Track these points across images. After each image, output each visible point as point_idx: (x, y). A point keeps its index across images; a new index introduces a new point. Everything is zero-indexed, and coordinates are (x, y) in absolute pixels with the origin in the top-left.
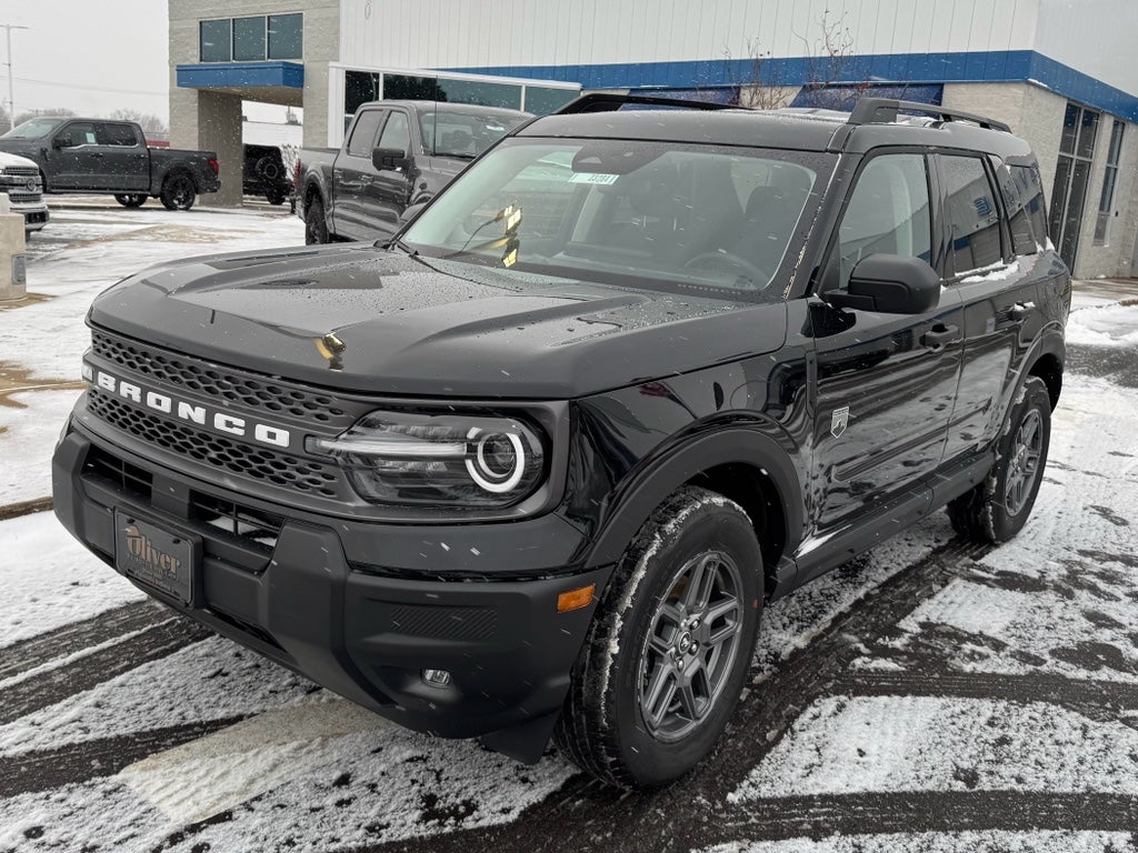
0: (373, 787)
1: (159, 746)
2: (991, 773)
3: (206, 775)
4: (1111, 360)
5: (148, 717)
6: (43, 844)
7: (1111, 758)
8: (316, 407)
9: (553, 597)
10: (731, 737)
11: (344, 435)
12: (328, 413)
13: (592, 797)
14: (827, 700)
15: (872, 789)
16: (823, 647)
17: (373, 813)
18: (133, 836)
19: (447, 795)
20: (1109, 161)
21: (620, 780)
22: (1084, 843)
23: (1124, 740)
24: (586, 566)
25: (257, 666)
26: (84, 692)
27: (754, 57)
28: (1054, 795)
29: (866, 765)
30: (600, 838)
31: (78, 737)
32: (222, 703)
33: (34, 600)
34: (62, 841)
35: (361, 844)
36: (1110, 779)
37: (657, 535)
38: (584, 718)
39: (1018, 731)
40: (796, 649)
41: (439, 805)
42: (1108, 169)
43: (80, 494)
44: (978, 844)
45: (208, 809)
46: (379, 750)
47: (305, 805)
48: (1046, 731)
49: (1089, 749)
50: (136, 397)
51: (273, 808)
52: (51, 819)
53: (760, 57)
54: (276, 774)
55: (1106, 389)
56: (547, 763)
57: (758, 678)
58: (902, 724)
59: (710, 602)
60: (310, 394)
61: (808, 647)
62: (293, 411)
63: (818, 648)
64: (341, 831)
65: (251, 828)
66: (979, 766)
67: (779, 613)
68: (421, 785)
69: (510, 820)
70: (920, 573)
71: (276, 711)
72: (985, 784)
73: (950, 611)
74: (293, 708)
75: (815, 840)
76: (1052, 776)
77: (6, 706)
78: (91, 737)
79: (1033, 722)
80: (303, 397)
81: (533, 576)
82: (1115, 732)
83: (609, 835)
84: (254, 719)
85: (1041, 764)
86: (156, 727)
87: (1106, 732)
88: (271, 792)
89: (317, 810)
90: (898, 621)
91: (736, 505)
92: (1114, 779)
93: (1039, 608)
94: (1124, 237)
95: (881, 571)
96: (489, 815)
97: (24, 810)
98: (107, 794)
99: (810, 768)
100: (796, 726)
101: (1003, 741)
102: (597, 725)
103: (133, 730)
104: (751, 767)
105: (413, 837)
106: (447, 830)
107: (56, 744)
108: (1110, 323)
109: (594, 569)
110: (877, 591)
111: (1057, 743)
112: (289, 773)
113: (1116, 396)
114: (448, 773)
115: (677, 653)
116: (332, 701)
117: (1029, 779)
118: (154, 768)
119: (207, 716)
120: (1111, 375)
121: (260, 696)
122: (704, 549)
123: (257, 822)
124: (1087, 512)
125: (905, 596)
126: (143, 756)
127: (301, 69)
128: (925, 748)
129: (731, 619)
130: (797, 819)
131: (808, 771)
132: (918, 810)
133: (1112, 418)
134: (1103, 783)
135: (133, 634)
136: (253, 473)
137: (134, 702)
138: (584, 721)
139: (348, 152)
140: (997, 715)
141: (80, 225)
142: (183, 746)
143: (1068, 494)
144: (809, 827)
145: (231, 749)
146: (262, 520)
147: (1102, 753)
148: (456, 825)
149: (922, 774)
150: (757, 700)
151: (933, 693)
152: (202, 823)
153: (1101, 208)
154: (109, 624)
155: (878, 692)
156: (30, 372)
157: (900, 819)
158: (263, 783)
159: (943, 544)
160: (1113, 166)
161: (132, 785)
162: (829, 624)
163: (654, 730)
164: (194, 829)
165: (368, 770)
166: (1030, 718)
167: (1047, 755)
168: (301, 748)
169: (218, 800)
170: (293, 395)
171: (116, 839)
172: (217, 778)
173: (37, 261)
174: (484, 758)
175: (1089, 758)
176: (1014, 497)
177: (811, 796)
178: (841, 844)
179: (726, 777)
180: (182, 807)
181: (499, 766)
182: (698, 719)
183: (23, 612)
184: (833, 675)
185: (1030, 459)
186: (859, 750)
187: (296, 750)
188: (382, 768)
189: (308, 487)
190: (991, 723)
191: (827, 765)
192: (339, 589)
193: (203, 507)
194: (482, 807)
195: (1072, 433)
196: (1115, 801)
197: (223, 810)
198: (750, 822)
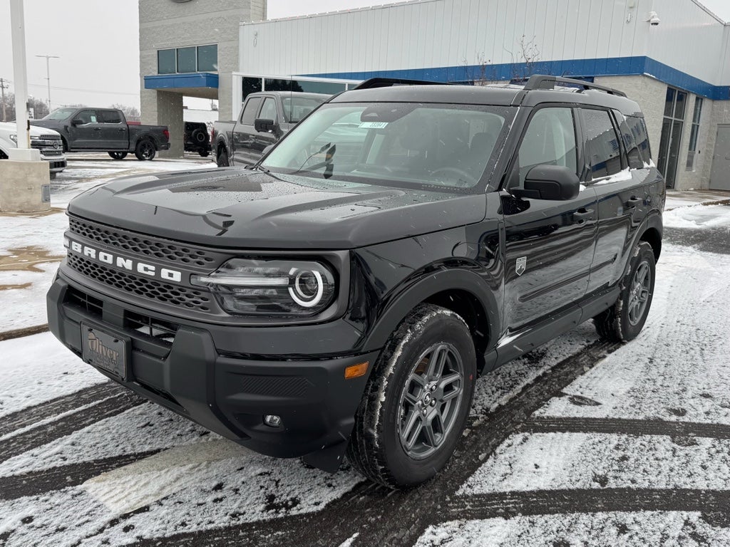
0: (236, 491)
1: (108, 467)
2: (616, 478)
3: (135, 485)
4: (695, 237)
5: (103, 451)
6: (33, 527)
7: (690, 467)
8: (197, 257)
9: (342, 370)
10: (457, 458)
11: (214, 274)
12: (203, 261)
13: (370, 495)
14: (517, 435)
15: (542, 487)
16: (516, 404)
17: (236, 506)
18: (87, 521)
19: (282, 495)
20: (694, 121)
21: (386, 481)
22: (672, 519)
23: (698, 457)
24: (362, 351)
25: (171, 420)
26: (65, 436)
27: (481, 64)
28: (653, 490)
29: (539, 474)
30: (374, 519)
31: (59, 463)
32: (148, 442)
33: (40, 383)
34: (44, 525)
35: (227, 524)
36: (689, 480)
37: (409, 331)
38: (364, 441)
39: (633, 452)
40: (500, 405)
41: (276, 501)
42: (693, 126)
43: (62, 315)
44: (607, 520)
45: (135, 505)
46: (242, 469)
47: (194, 502)
48: (650, 452)
49: (676, 463)
50: (93, 256)
51: (175, 503)
52: (39, 512)
53: (485, 64)
54: (178, 484)
55: (693, 253)
56: (344, 475)
57: (475, 423)
58: (562, 449)
59: (442, 375)
60: (193, 249)
61: (507, 404)
62: (184, 260)
63: (513, 405)
64: (215, 517)
65: (160, 516)
66: (609, 473)
67: (490, 384)
68: (267, 489)
69: (319, 509)
70: (576, 361)
71: (181, 446)
72: (612, 484)
73: (594, 382)
74: (191, 445)
75: (506, 519)
76: (653, 478)
77: (17, 446)
78: (67, 463)
79: (643, 447)
80: (188, 251)
81: (330, 357)
82: (692, 452)
83: (379, 517)
84: (167, 451)
85: (646, 472)
86: (107, 457)
87: (687, 452)
88: (174, 494)
89: (202, 504)
90: (563, 388)
91: (458, 316)
92: (691, 480)
93: (649, 380)
94: (704, 166)
95: (553, 359)
96: (306, 507)
97: (23, 507)
98: (74, 496)
99: (505, 476)
100: (498, 451)
101: (624, 458)
102: (372, 445)
103: (93, 459)
104: (469, 475)
105: (259, 521)
106: (280, 515)
107: (46, 467)
108: (696, 215)
109: (367, 352)
110: (550, 371)
111: (657, 459)
112: (186, 483)
113: (699, 257)
114: (284, 481)
115: (423, 405)
116: (215, 440)
117: (639, 481)
118: (104, 481)
119: (138, 450)
120: (696, 245)
121: (171, 437)
122: (438, 341)
123: (164, 512)
124: (679, 324)
125: (567, 374)
126: (98, 474)
127: (216, 77)
128: (576, 463)
129: (456, 386)
130: (496, 506)
131: (503, 478)
132: (570, 500)
133: (695, 270)
134: (684, 482)
135: (98, 402)
136: (161, 299)
137: (95, 442)
138: (364, 444)
139: (241, 122)
140: (621, 443)
141: (87, 169)
142: (123, 467)
143: (668, 313)
144: (503, 511)
145: (152, 469)
146: (168, 327)
147: (684, 465)
148: (286, 512)
149: (574, 479)
150: (474, 436)
151: (582, 430)
152: (131, 513)
153: (690, 149)
154: (83, 396)
155: (548, 430)
156: (48, 252)
157: (559, 506)
158: (169, 489)
159: (591, 343)
160: (696, 123)
161: (89, 491)
162: (520, 391)
163: (408, 451)
164: (126, 516)
165: (235, 480)
166: (641, 444)
167: (651, 466)
168: (194, 468)
169: (141, 499)
170: (183, 250)
171: (78, 523)
172: (142, 486)
173: (60, 190)
174: (306, 473)
175: (676, 468)
176: (634, 314)
177: (505, 493)
178: (522, 521)
179: (453, 482)
180: (119, 504)
181: (314, 477)
182: (436, 446)
183: (33, 391)
184: (521, 421)
185: (643, 292)
186: (536, 465)
187: (191, 469)
188: (243, 479)
189: (193, 306)
190: (617, 448)
191: (516, 473)
192: (211, 367)
193: (132, 320)
194: (302, 502)
195: (672, 279)
196: (692, 493)
197: (144, 505)
198: (466, 508)
